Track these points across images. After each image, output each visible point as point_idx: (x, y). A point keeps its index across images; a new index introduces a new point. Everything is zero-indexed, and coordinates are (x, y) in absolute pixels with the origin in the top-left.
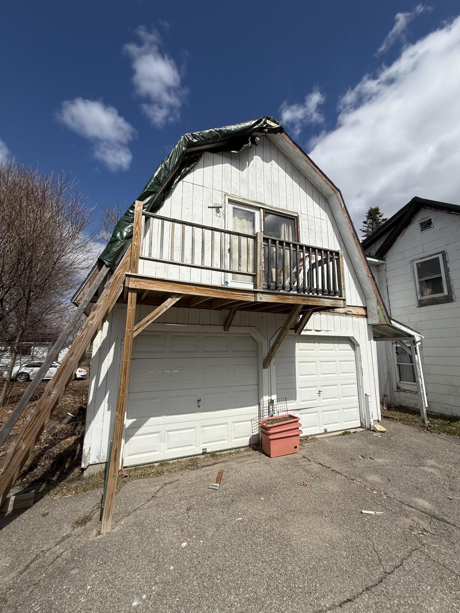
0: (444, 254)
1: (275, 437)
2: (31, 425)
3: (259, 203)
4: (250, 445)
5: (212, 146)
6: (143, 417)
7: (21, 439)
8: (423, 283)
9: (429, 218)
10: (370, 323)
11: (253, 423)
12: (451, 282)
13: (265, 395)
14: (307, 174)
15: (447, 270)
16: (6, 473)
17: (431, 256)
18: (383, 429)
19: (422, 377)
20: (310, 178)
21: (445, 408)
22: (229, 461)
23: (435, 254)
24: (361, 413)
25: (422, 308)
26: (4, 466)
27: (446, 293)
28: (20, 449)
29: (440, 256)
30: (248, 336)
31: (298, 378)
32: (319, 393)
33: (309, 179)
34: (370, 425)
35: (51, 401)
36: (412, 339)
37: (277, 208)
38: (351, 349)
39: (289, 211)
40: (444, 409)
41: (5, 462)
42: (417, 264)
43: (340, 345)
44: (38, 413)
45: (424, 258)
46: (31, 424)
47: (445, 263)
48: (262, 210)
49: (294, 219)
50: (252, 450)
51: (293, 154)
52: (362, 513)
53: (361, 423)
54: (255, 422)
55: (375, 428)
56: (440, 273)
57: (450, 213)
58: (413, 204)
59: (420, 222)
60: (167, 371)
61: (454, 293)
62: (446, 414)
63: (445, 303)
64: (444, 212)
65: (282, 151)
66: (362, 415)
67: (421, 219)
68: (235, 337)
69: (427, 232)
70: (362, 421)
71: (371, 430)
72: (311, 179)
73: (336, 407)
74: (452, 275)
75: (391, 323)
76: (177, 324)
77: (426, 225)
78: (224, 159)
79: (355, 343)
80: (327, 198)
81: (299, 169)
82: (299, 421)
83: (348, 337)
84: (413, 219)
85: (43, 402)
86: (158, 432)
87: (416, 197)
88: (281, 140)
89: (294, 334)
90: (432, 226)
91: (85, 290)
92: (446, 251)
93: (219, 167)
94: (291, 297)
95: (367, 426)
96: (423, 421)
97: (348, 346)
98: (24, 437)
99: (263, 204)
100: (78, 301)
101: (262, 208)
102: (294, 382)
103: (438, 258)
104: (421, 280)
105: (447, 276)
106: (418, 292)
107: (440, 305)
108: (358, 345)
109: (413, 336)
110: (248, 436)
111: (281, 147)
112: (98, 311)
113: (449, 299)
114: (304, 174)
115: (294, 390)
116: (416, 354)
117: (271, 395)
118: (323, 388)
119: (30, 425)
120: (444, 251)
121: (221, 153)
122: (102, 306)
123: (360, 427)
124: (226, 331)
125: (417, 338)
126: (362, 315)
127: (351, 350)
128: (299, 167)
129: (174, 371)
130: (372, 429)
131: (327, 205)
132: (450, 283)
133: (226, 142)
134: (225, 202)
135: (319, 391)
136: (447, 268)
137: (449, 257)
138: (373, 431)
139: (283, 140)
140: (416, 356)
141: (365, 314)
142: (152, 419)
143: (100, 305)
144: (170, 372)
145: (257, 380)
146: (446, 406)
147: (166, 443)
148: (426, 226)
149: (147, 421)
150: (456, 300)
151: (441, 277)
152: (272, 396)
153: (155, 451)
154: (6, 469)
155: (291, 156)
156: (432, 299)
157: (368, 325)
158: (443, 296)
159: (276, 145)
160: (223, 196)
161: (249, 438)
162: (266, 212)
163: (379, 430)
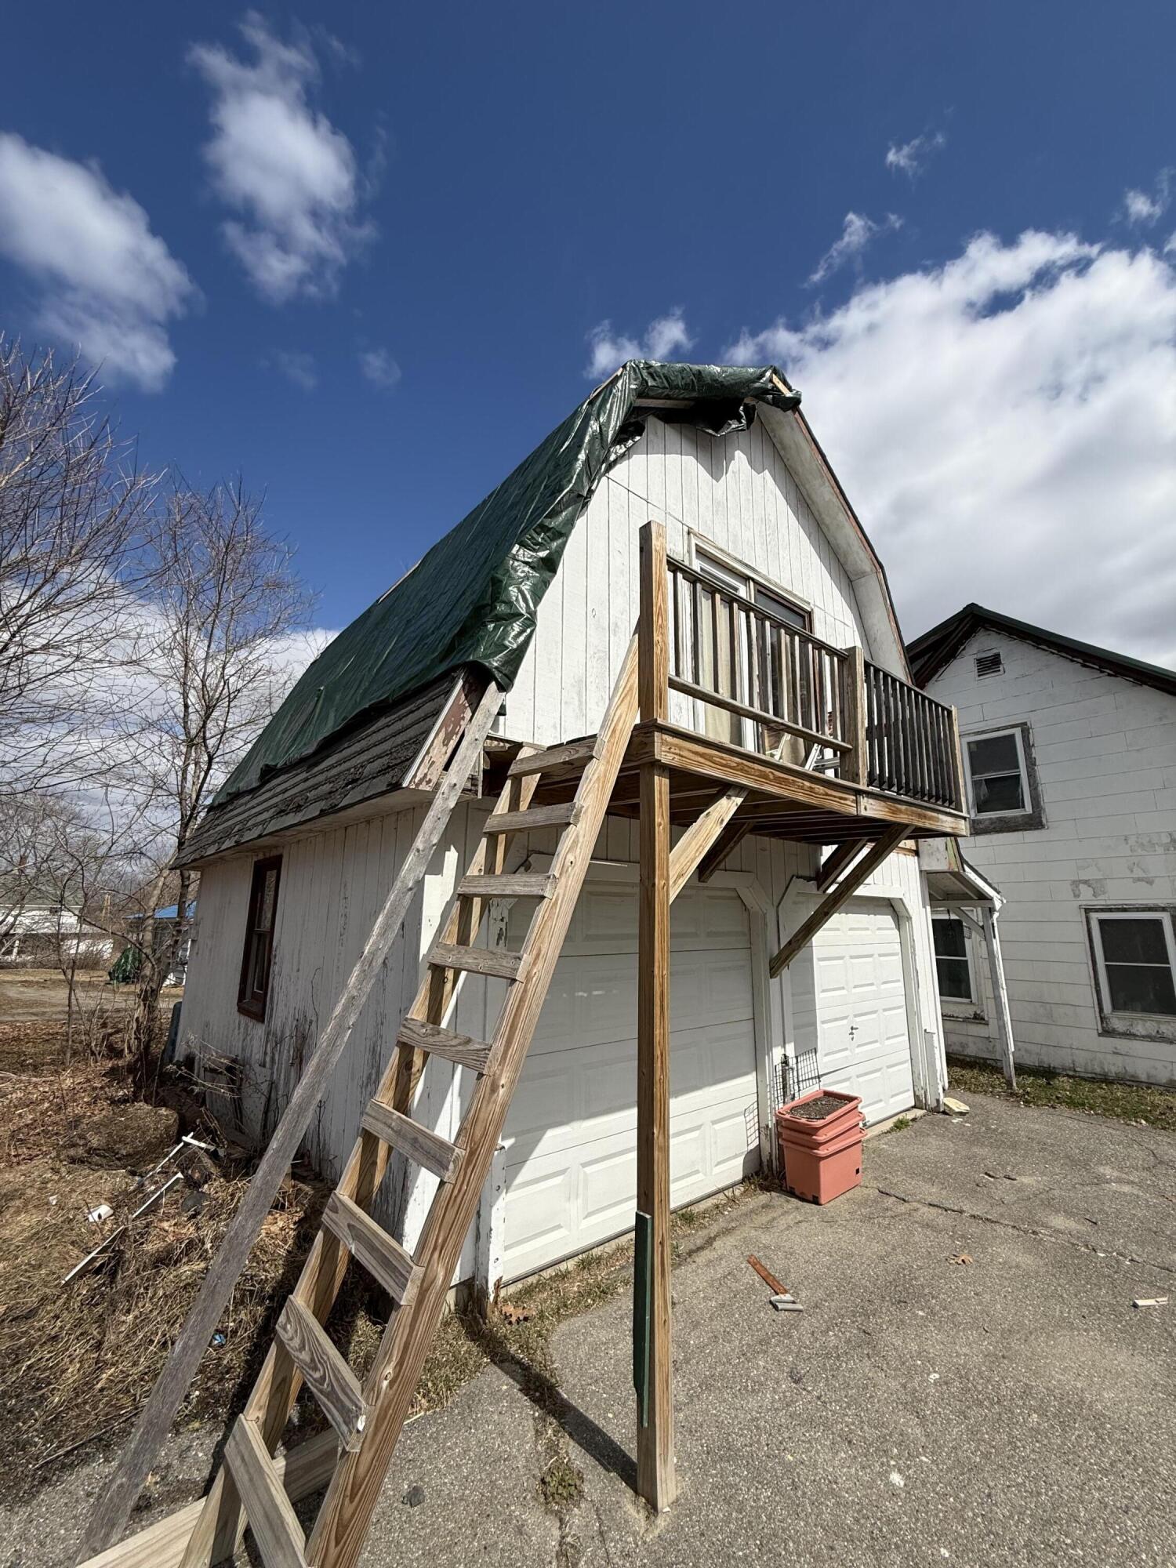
0: (1025, 729)
1: (830, 1149)
2: (456, 1197)
3: (747, 566)
4: (746, 1179)
5: (668, 404)
6: (528, 1131)
7: (435, 1249)
8: (981, 785)
9: (995, 651)
10: (925, 868)
11: (748, 1119)
12: (1040, 788)
13: (776, 1046)
14: (823, 516)
15: (1031, 763)
16: (401, 1374)
17: (998, 729)
18: (964, 1108)
19: (1005, 987)
20: (827, 527)
21: (1026, 1051)
22: (734, 1228)
23: (1006, 728)
24: (916, 1075)
25: (978, 838)
26: (395, 1352)
27: (1029, 809)
28: (432, 1283)
29: (1017, 732)
30: (733, 894)
31: (819, 997)
32: (852, 1034)
33: (825, 530)
34: (938, 1101)
35: (497, 1109)
36: (987, 904)
37: (776, 585)
38: (894, 926)
39: (795, 596)
40: (1024, 1053)
41: (398, 1339)
42: (969, 743)
43: (878, 917)
44: (472, 1153)
45: (983, 732)
46: (456, 1192)
47: (1028, 746)
48: (752, 583)
49: (803, 617)
50: (758, 1191)
51: (807, 466)
52: (1135, 1306)
53: (916, 1097)
54: (751, 1116)
55: (948, 1107)
56: (1018, 767)
57: (1038, 648)
58: (967, 616)
59: (975, 656)
60: (580, 994)
61: (1044, 810)
62: (1029, 1063)
63: (1026, 830)
64: (1026, 645)
65: (782, 453)
66: (919, 1079)
67: (979, 652)
68: (710, 897)
69: (990, 679)
70: (917, 1093)
71: (939, 1112)
72: (829, 530)
73: (876, 1063)
74: (1041, 772)
75: (964, 870)
76: (607, 860)
77: (989, 665)
78: (686, 446)
79: (902, 913)
80: (853, 578)
81: (809, 502)
82: (860, 1106)
83: (889, 899)
84: (962, 647)
85: (482, 1115)
86: (562, 1172)
87: (973, 604)
88: (788, 429)
89: (815, 891)
90: (1001, 668)
91: (434, 753)
92: (1029, 724)
93: (673, 459)
94: (903, 807)
95: (932, 1103)
96: (1009, 1084)
97: (887, 920)
98: (440, 1241)
99: (753, 570)
100: (418, 785)
101: (753, 580)
102: (813, 1011)
103: (1012, 736)
104: (977, 777)
105: (1031, 775)
106: (970, 806)
107: (1016, 833)
108: (909, 918)
109: (991, 899)
110: (736, 1156)
111: (781, 443)
112: (584, 826)
113: (1034, 822)
114: (816, 513)
115: (813, 1028)
116: (995, 937)
117: (784, 1043)
118: (858, 1019)
119: (454, 1195)
120: (1025, 724)
121: (677, 426)
122: (590, 810)
123: (914, 1107)
124: (703, 882)
125: (998, 905)
126: (910, 850)
127: (892, 929)
128: (810, 499)
129: (596, 993)
130: (942, 1110)
131: (852, 592)
132: (1036, 789)
133: (692, 403)
134: (689, 552)
135: (852, 1028)
136: (1031, 758)
137: (1036, 737)
138: (944, 1113)
139: (792, 429)
140: (994, 941)
141: (914, 848)
142: (550, 1134)
143: (588, 807)
144: (585, 995)
145: (751, 1009)
146: (1026, 1045)
147: (580, 1201)
148: (989, 668)
149: (539, 1141)
150: (1049, 824)
151: (1019, 775)
152: (787, 1046)
153: (559, 1227)
154: (400, 1364)
155: (800, 470)
156: (1000, 819)
157: (921, 871)
158: (1023, 815)
159: (771, 435)
160: (685, 534)
161: (741, 1160)
162: (759, 591)
163: (957, 1110)
